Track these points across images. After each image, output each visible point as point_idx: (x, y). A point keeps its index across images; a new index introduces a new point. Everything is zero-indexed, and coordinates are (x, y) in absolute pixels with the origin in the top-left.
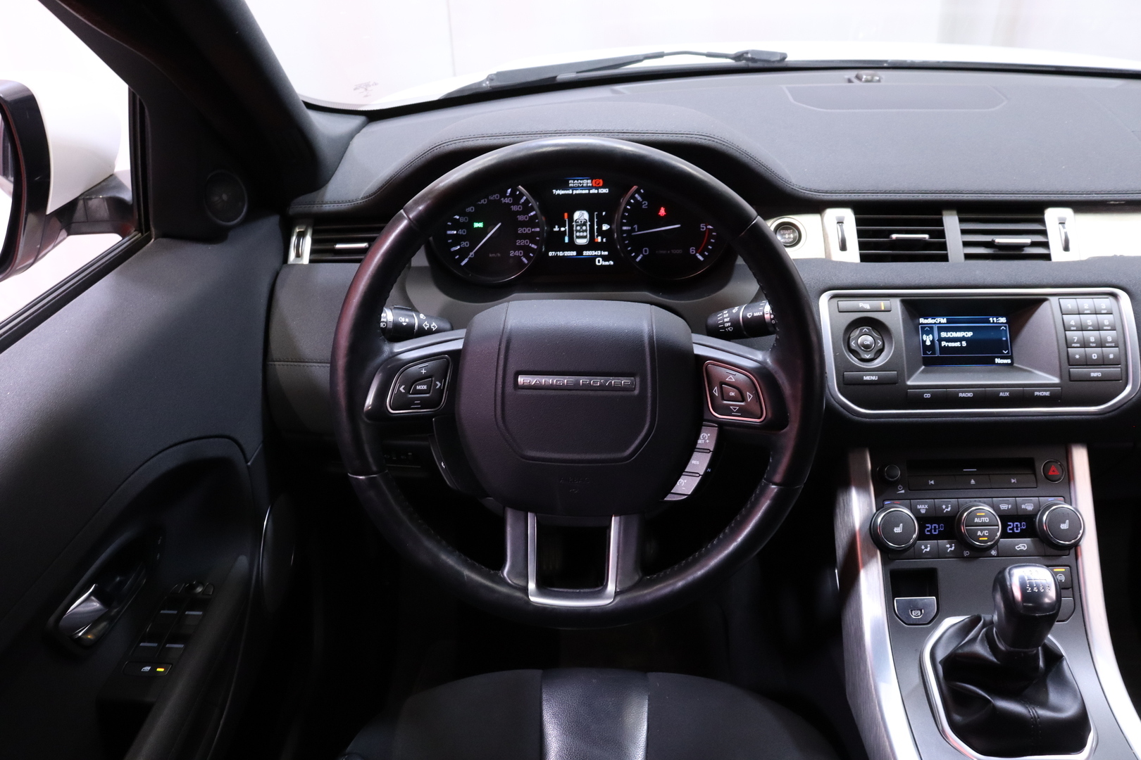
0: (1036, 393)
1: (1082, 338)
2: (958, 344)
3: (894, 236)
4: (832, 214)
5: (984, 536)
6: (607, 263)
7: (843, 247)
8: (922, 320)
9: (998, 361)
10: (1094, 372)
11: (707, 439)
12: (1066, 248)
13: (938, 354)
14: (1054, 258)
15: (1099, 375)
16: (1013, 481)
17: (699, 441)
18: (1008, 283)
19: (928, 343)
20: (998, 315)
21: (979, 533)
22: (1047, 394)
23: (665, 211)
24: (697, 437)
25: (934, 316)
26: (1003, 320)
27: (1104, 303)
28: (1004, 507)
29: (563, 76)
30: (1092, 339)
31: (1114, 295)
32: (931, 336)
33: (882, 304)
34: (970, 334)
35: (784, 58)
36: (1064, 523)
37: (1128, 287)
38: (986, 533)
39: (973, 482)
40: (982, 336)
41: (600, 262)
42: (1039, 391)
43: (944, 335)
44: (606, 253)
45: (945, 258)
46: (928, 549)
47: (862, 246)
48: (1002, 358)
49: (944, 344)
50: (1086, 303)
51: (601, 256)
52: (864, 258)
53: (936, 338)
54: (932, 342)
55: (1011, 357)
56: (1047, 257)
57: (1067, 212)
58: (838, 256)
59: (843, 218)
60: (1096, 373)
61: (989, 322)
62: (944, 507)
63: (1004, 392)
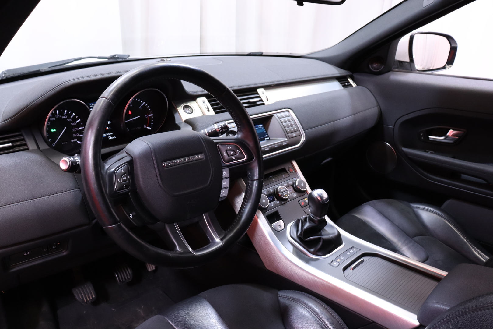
1: (287, 125)
4: (199, 100)
5: (286, 195)
6: (113, 138)
7: (209, 111)
9: (266, 139)
10: (294, 134)
11: (225, 173)
12: (268, 100)
14: (267, 104)
16: (283, 176)
17: (223, 175)
18: (263, 112)
20: (260, 124)
21: (284, 194)
22: (286, 144)
23: (131, 112)
24: (222, 174)
26: (261, 125)
27: (287, 113)
28: (285, 185)
29: (43, 69)
30: (289, 125)
31: (288, 111)
36: (302, 184)
37: (290, 108)
38: (286, 194)
39: (274, 180)
41: (110, 138)
42: (284, 143)
44: (112, 134)
46: (273, 205)
47: (214, 109)
48: (267, 137)
50: (283, 114)
51: (110, 135)
52: (216, 113)
55: (268, 137)
56: (264, 104)
57: (262, 90)
58: (207, 113)
59: (204, 101)
61: (258, 127)
62: (271, 190)
63: (276, 146)
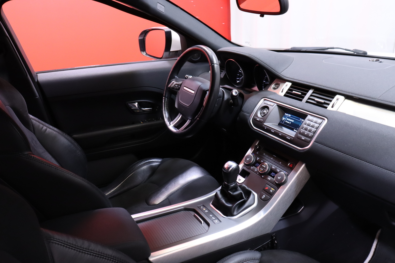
0: (287, 137)
1: (306, 128)
2: (289, 122)
3: (294, 92)
5: (261, 170)
7: (282, 91)
8: (286, 114)
9: (295, 130)
10: (303, 137)
12: (332, 107)
13: (283, 123)
14: (328, 109)
15: (304, 139)
16: (280, 163)
19: (283, 120)
20: (302, 119)
21: (261, 169)
22: (289, 139)
25: (289, 113)
28: (273, 167)
30: (309, 129)
32: (285, 118)
33: (272, 104)
34: (293, 121)
35: (366, 53)
36: (280, 177)
37: (328, 118)
38: (262, 169)
39: (272, 158)
40: (296, 123)
42: (288, 137)
43: (288, 119)
45: (301, 100)
46: (252, 168)
47: (286, 92)
48: (296, 130)
49: (286, 121)
50: (315, 119)
52: (285, 95)
53: (285, 119)
54: (284, 120)
59: (289, 85)
60: (303, 138)
61: (299, 120)
62: (262, 161)
63: (280, 134)
